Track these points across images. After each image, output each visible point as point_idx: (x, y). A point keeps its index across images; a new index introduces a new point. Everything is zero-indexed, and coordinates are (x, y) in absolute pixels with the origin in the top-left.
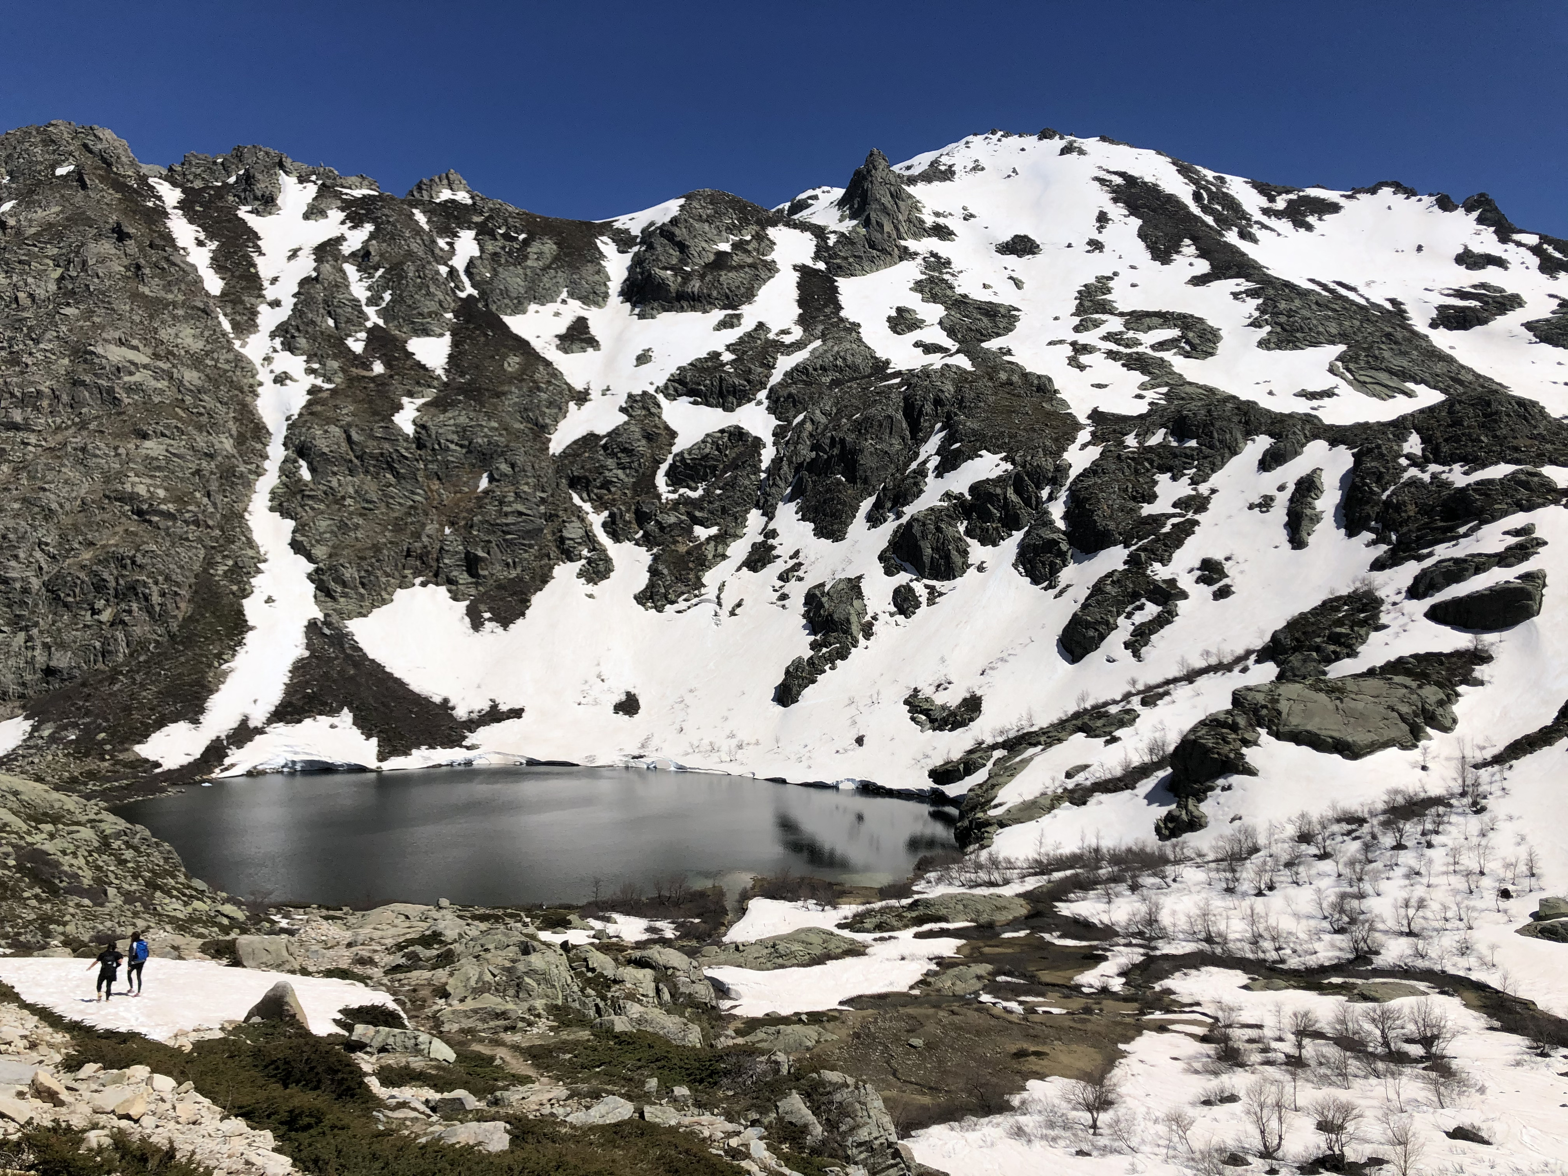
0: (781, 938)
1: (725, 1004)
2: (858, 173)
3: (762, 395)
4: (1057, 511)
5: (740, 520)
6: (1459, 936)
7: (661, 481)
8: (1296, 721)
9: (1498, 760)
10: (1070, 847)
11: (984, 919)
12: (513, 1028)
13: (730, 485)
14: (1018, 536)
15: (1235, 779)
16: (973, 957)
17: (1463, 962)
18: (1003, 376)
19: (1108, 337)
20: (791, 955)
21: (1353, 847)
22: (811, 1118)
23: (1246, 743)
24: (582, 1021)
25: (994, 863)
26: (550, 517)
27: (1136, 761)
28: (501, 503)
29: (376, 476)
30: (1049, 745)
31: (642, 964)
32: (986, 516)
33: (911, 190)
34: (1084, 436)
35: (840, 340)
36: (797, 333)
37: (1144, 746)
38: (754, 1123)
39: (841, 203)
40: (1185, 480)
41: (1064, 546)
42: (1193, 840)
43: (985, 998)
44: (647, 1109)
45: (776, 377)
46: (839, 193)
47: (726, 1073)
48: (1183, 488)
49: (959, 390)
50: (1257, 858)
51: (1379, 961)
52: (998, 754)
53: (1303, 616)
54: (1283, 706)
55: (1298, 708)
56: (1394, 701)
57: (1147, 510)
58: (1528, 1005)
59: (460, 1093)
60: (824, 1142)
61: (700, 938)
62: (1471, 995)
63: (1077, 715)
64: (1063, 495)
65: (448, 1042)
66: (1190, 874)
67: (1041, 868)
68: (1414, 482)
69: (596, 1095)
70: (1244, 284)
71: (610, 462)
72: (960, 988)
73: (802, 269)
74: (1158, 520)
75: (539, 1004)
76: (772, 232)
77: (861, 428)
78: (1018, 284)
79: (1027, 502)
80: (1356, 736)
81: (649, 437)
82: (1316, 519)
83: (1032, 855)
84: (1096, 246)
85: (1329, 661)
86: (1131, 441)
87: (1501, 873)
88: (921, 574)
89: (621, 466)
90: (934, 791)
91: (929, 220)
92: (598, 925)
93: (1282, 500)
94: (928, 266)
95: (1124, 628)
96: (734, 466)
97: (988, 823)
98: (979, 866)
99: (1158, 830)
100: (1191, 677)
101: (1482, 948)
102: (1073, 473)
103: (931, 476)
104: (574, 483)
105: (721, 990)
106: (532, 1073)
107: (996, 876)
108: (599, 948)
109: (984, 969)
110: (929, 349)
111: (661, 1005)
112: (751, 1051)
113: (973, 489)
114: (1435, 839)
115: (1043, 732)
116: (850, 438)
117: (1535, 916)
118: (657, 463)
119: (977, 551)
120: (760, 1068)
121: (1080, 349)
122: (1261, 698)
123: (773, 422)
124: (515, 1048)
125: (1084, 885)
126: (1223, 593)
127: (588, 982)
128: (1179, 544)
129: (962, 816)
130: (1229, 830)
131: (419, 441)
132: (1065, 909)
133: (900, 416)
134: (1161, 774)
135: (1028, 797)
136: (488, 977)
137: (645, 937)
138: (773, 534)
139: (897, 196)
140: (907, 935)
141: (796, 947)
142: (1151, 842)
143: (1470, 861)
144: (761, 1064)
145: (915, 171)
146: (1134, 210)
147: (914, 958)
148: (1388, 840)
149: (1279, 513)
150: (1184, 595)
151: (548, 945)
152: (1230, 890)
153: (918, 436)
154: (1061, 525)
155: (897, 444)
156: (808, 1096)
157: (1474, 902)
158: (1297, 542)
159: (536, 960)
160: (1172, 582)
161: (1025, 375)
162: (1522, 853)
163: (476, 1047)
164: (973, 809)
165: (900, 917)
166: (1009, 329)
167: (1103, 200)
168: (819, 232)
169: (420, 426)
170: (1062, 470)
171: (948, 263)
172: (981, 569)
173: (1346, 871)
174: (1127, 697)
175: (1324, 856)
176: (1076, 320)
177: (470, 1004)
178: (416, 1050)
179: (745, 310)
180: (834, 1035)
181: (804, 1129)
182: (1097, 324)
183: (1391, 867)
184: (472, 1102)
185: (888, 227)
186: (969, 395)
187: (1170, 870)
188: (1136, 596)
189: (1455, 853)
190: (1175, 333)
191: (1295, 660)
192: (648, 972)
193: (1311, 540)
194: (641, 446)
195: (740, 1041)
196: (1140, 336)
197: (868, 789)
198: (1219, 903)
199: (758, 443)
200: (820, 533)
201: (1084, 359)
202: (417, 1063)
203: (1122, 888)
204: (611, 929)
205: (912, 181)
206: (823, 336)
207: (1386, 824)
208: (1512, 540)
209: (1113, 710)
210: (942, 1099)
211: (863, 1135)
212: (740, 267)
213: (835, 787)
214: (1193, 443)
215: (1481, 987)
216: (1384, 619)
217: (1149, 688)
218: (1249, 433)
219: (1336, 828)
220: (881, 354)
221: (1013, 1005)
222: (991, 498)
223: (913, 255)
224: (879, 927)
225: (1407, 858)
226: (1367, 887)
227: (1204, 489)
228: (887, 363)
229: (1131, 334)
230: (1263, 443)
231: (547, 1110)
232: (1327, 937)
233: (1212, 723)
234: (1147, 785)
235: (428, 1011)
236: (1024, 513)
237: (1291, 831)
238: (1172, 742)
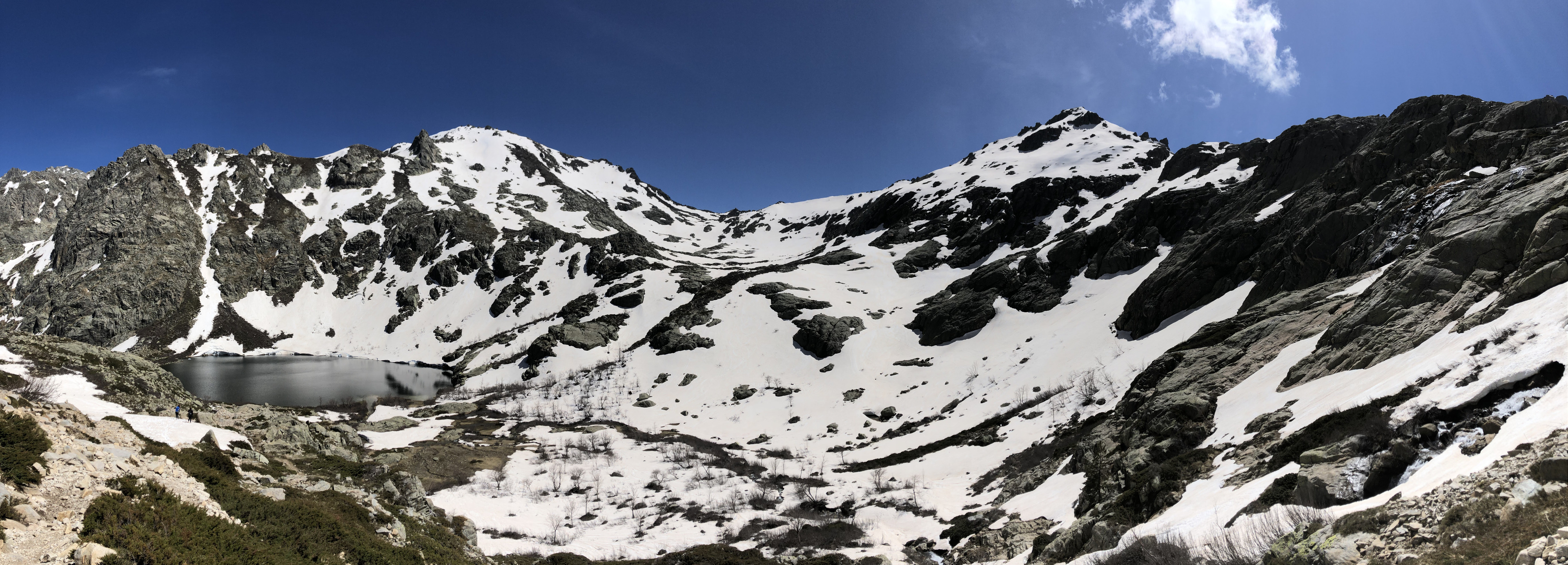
0: (388, 420)
1: (367, 445)
2: (416, 138)
3: (380, 218)
4: (490, 263)
5: (372, 264)
6: (616, 408)
7: (342, 250)
8: (569, 337)
9: (630, 349)
10: (492, 385)
11: (461, 412)
12: (289, 453)
13: (368, 252)
14: (476, 271)
15: (549, 358)
16: (457, 426)
17: (617, 417)
18: (471, 214)
19: (509, 202)
20: (392, 426)
21: (586, 380)
22: (395, 489)
23: (553, 345)
24: (314, 451)
25: (465, 391)
26: (301, 265)
27: (516, 353)
28: (283, 260)
29: (240, 253)
30: (486, 347)
31: (336, 430)
32: (465, 264)
33: (436, 145)
34: (500, 236)
35: (410, 199)
36: (393, 196)
37: (519, 347)
38: (375, 492)
39: (410, 149)
40: (535, 254)
41: (492, 275)
42: (534, 380)
43: (461, 441)
44: (335, 486)
45: (385, 212)
46: (409, 145)
47: (365, 472)
48: (534, 256)
49: (455, 218)
50: (555, 386)
51: (593, 419)
52: (468, 350)
53: (572, 301)
54: (565, 332)
55: (570, 333)
56: (600, 330)
57: (521, 263)
58: (635, 429)
59: (268, 476)
60: (400, 499)
61: (358, 420)
62: (619, 428)
63: (496, 336)
64: (492, 257)
65: (266, 457)
66: (533, 392)
67: (482, 392)
68: (608, 259)
69: (317, 480)
70: (556, 187)
71: (323, 245)
72: (452, 438)
73: (396, 173)
74: (525, 267)
75: (299, 444)
76: (383, 159)
77: (418, 231)
78: (477, 181)
79: (480, 259)
80: (589, 342)
81: (337, 235)
82: (578, 269)
83: (479, 388)
84: (505, 169)
85: (581, 317)
86: (516, 239)
87: (629, 386)
88: (440, 284)
89: (326, 246)
90: (444, 365)
91: (444, 157)
92: (321, 414)
93: (567, 262)
94: (444, 173)
95: (513, 305)
96: (369, 244)
97: (463, 376)
98: (460, 392)
99: (523, 377)
100: (535, 322)
101: (623, 411)
102: (496, 250)
103: (444, 248)
104: (309, 253)
105: (365, 439)
106: (296, 470)
107: (466, 396)
108: (320, 424)
109: (460, 430)
110: (444, 203)
111: (343, 445)
112: (374, 464)
113: (460, 254)
114: (611, 376)
115: (484, 342)
116: (414, 234)
117: (638, 400)
118: (340, 244)
119: (461, 276)
120: (377, 471)
121: (499, 205)
122: (558, 330)
123: (384, 228)
124: (290, 460)
125: (497, 398)
126: (547, 293)
127: (316, 436)
128: (532, 276)
129: (454, 374)
130: (547, 376)
131: (254, 240)
132: (490, 407)
133: (433, 227)
134: (524, 357)
135: (478, 366)
136: (280, 433)
137: (338, 419)
138: (384, 269)
139: (432, 147)
140: (433, 418)
141: (393, 423)
142: (520, 382)
143: (620, 383)
144: (377, 469)
145: (439, 138)
146: (519, 158)
147: (436, 427)
148: (597, 377)
149: (566, 266)
150: (534, 294)
151: (302, 422)
152: (546, 398)
153: (440, 234)
154: (491, 268)
155: (431, 237)
156: (394, 481)
157: (621, 396)
158: (571, 276)
159: (297, 428)
160: (530, 289)
161: (479, 214)
162: (635, 379)
163: (276, 459)
164: (458, 371)
165: (431, 412)
166: (473, 197)
167: (508, 153)
168: (402, 159)
169: (255, 235)
170: (492, 248)
171: (451, 172)
172: (462, 283)
173: (584, 389)
174: (513, 329)
175: (577, 384)
176: (498, 195)
177: (274, 443)
178: (255, 458)
179: (373, 188)
180: (407, 456)
181: (393, 494)
182: (505, 197)
183: (597, 386)
184: (273, 480)
185: (428, 158)
186: (458, 220)
187: (526, 391)
188: (517, 294)
189: (616, 381)
190: (532, 202)
191: (570, 316)
192: (338, 433)
193: (576, 276)
194: (334, 238)
195: (371, 460)
196: (520, 202)
197: (420, 364)
198: (543, 402)
199: (378, 236)
200: (402, 269)
201: (500, 209)
202: (255, 463)
203: (510, 398)
204: (326, 416)
205: (437, 141)
206: (403, 197)
207: (596, 372)
208: (636, 279)
209: (508, 334)
210: (445, 480)
211: (414, 496)
212: (371, 172)
213: (408, 364)
214: (538, 241)
215: (622, 424)
216: (598, 303)
217: (521, 326)
218: (556, 239)
219: (581, 374)
220: (425, 204)
221: (471, 444)
222: (467, 257)
223: (438, 169)
224: (424, 416)
225: (602, 383)
226: (590, 394)
227: (541, 257)
228: (428, 207)
229: (517, 202)
230: (561, 242)
231: (299, 485)
232: (577, 412)
233: (542, 338)
234: (519, 361)
235: (260, 444)
236: (479, 263)
237: (567, 376)
238: (528, 345)
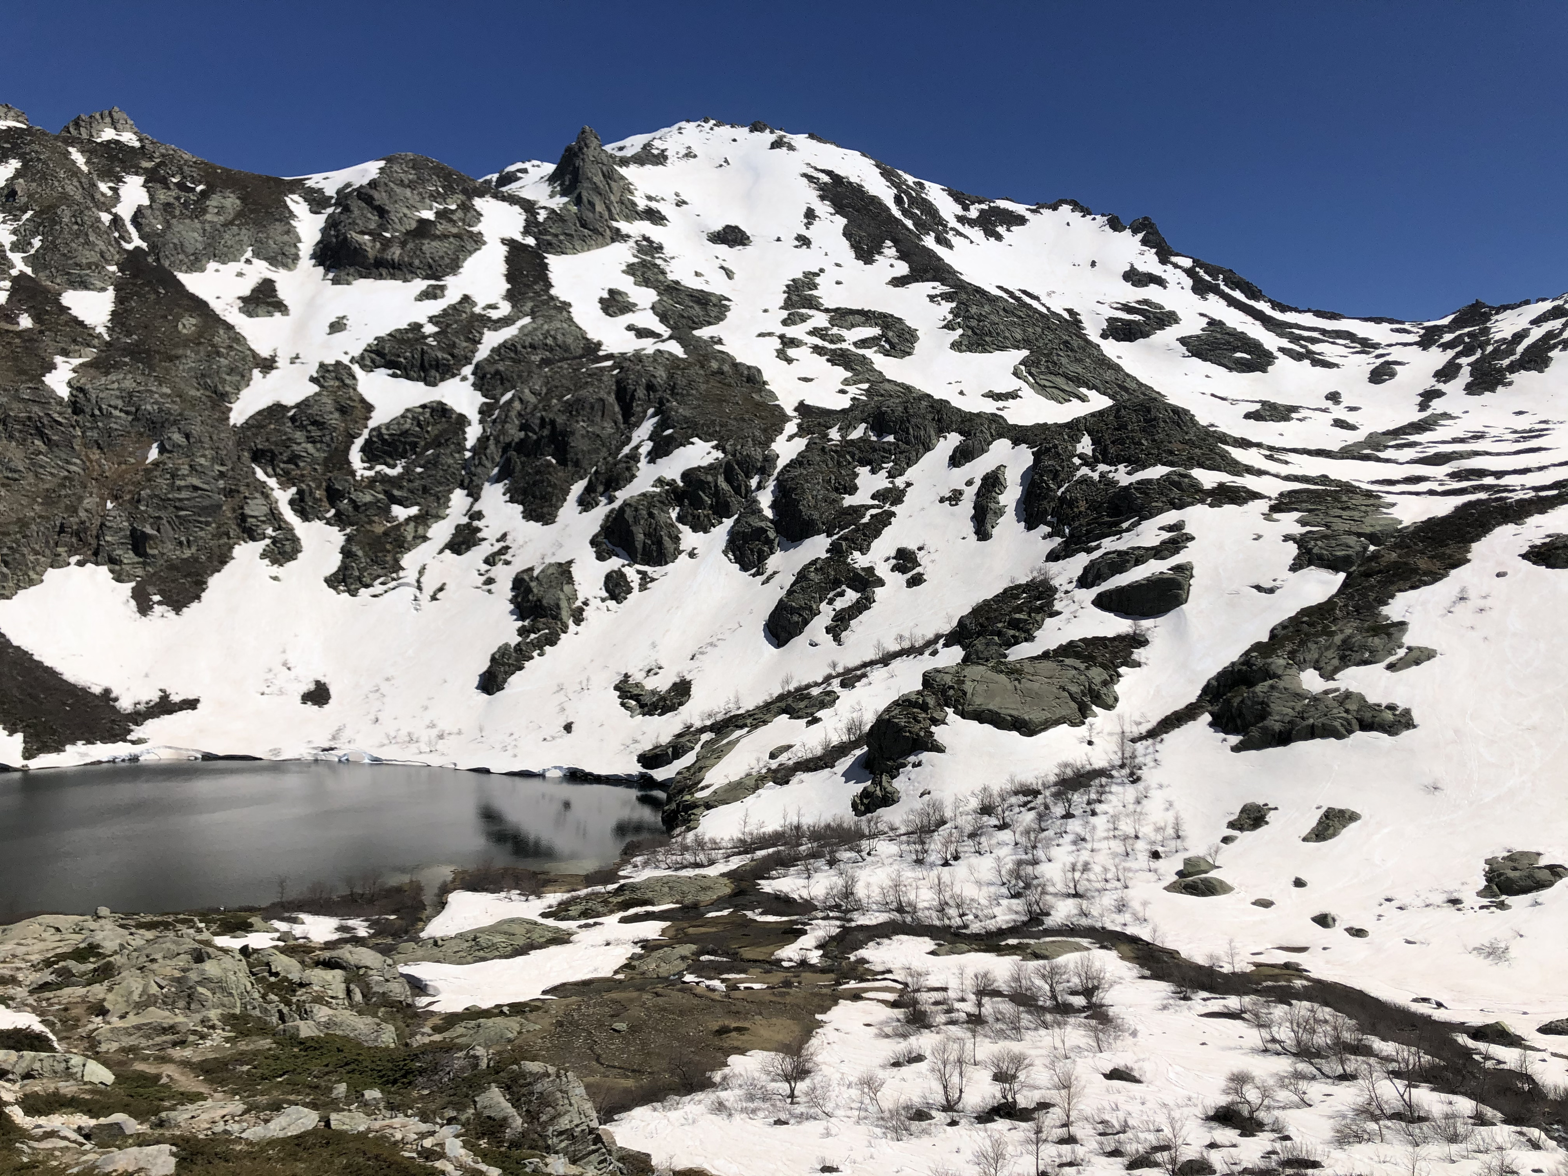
0: (482, 930)
1: (422, 1001)
2: (569, 149)
3: (467, 370)
4: (765, 500)
5: (443, 501)
6: (1116, 895)
7: (355, 457)
8: (979, 701)
9: (1152, 734)
10: (772, 826)
11: (689, 900)
12: (182, 1043)
13: (431, 464)
14: (728, 523)
15: (925, 756)
16: (676, 938)
17: (1120, 919)
18: (714, 365)
19: (814, 332)
20: (493, 947)
21: (1028, 818)
22: (510, 1110)
23: (935, 722)
24: (263, 1029)
25: (700, 844)
26: (230, 493)
27: (835, 741)
28: (174, 476)
29: (22, 442)
30: (755, 727)
31: (330, 964)
32: (697, 503)
33: (623, 171)
34: (791, 428)
35: (550, 319)
36: (505, 309)
37: (843, 725)
38: (450, 1121)
39: (552, 179)
40: (883, 474)
41: (772, 534)
42: (888, 815)
43: (689, 978)
44: (334, 1117)
45: (483, 353)
46: (549, 168)
47: (421, 1072)
48: (881, 481)
49: (671, 376)
50: (944, 831)
51: (1050, 922)
52: (706, 737)
53: (986, 602)
54: (968, 687)
55: (981, 688)
56: (1064, 681)
57: (849, 501)
58: (1173, 954)
59: (118, 1117)
60: (523, 1134)
61: (396, 935)
62: (1125, 948)
63: (781, 698)
64: (771, 484)
65: (106, 1063)
66: (884, 848)
67: (745, 847)
68: (1085, 480)
69: (277, 1107)
70: (940, 288)
71: (299, 436)
72: (665, 970)
73: (511, 244)
74: (858, 511)
75: (214, 1014)
76: (478, 203)
77: (573, 409)
78: (729, 274)
79: (737, 490)
80: (1034, 715)
81: (343, 410)
82: (1000, 512)
83: (737, 835)
84: (804, 241)
85: (1010, 645)
86: (834, 434)
87: (1153, 836)
88: (633, 559)
89: (311, 440)
90: (642, 776)
91: (642, 204)
92: (283, 926)
93: (970, 493)
94: (641, 250)
95: (826, 613)
96: (436, 443)
97: (694, 805)
98: (685, 848)
99: (854, 806)
100: (886, 660)
101: (1136, 905)
102: (781, 464)
103: (643, 461)
104: (257, 457)
105: (418, 986)
106: (204, 1089)
107: (701, 857)
108: (283, 951)
109: (687, 949)
110: (642, 333)
111: (352, 1006)
112: (449, 1048)
113: (685, 475)
114: (1099, 808)
115: (749, 714)
116: (561, 419)
117: (1180, 874)
118: (351, 438)
119: (689, 538)
120: (457, 1064)
121: (789, 342)
122: (948, 679)
123: (479, 399)
124: (186, 1064)
125: (784, 862)
126: (916, 581)
127: (271, 987)
128: (877, 534)
129: (670, 800)
130: (919, 804)
131: (75, 406)
132: (767, 886)
133: (612, 399)
134: (858, 752)
135: (734, 778)
136: (154, 989)
137: (336, 936)
138: (479, 515)
139: (610, 176)
140: (612, 920)
141: (498, 939)
142: (848, 817)
143: (1126, 827)
144: (459, 1059)
145: (628, 153)
146: (839, 209)
147: (619, 942)
148: (1058, 810)
149: (967, 506)
150: (881, 583)
151: (225, 951)
152: (919, 862)
153: (630, 420)
154: (769, 513)
155: (609, 428)
156: (507, 1088)
157: (1130, 864)
158: (983, 534)
159: (210, 968)
160: (870, 570)
161: (736, 365)
162: (1170, 817)
163: (140, 1066)
164: (681, 792)
165: (606, 902)
166: (720, 318)
167: (811, 197)
168: (529, 207)
169: (76, 388)
170: (770, 460)
171: (660, 248)
172: (692, 555)
173: (1023, 840)
174: (828, 679)
175: (1003, 826)
176: (785, 314)
177: (132, 1020)
178: (68, 1073)
179: (449, 281)
180: (536, 1025)
181: (504, 1122)
182: (804, 319)
183: (1060, 834)
184: (132, 1125)
185: (600, 207)
186: (681, 381)
187: (865, 844)
188: (837, 583)
189: (1114, 819)
190: (875, 331)
191: (979, 644)
192: (338, 973)
193: (995, 532)
194: (334, 419)
195: (437, 1037)
196: (844, 333)
197: (576, 776)
198: (910, 874)
199: (462, 421)
200: (528, 515)
201: (791, 352)
202: (68, 1088)
203: (821, 863)
204: (298, 930)
205: (624, 162)
206: (533, 314)
207: (1057, 796)
208: (1166, 535)
209: (815, 691)
210: (645, 1080)
211: (564, 1123)
212: (445, 237)
213: (541, 776)
214: (891, 438)
215: (1134, 940)
216: (1058, 606)
217: (848, 671)
218: (942, 431)
219: (1013, 800)
220: (593, 335)
221: (716, 983)
222: (702, 485)
223: (625, 238)
224: (585, 914)
225: (1074, 826)
226: (1040, 854)
227: (900, 482)
228: (599, 344)
229: (835, 330)
230: (954, 439)
231: (220, 1127)
232: (1004, 902)
233: (905, 704)
234: (845, 763)
235: (82, 1031)
236: (735, 501)
237: (974, 803)
238: (869, 720)
